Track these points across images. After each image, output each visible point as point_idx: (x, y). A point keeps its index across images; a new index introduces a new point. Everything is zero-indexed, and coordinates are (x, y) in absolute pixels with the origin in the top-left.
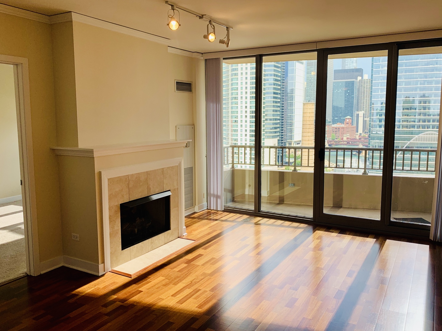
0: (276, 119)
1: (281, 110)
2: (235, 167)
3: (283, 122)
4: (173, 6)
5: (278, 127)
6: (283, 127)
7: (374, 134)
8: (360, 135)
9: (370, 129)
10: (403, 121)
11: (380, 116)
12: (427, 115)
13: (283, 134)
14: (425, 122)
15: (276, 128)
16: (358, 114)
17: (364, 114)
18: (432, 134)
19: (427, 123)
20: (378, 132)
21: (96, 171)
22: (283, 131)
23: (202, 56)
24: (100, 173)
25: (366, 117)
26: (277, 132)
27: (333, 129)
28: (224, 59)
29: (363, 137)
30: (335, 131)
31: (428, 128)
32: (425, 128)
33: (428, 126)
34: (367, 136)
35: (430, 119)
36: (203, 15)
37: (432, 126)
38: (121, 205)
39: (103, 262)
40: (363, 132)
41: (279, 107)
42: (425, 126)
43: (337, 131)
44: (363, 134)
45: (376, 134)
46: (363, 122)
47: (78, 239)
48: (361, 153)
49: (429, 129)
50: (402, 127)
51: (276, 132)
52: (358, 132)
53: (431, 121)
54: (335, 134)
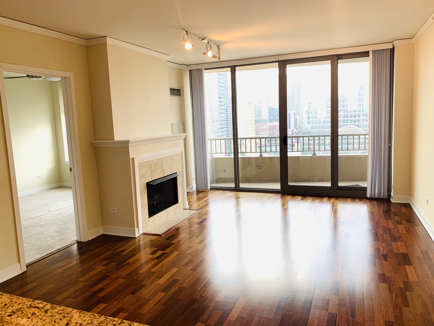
0: (222, 121)
1: (226, 113)
2: (213, 156)
3: (228, 123)
4: (187, 32)
5: (224, 127)
6: (228, 127)
7: (304, 129)
8: (292, 131)
9: (301, 125)
10: (327, 117)
11: (308, 114)
12: (346, 112)
13: (228, 133)
14: (344, 117)
15: (222, 128)
16: (290, 113)
17: (294, 113)
18: (350, 128)
19: (346, 118)
20: (307, 128)
21: (131, 157)
22: (228, 131)
23: (187, 68)
24: (133, 159)
25: (296, 116)
26: (224, 131)
27: (270, 127)
28: (205, 69)
29: (295, 132)
30: (271, 128)
31: (347, 122)
32: (345, 123)
33: (347, 121)
34: (298, 132)
35: (348, 115)
36: (204, 38)
37: (350, 121)
38: (147, 183)
39: (138, 227)
40: (294, 128)
41: (224, 109)
42: (344, 121)
43: (273, 128)
44: (295, 130)
45: (305, 129)
46: (294, 120)
47: (116, 212)
48: (294, 146)
49: (348, 124)
50: (327, 123)
51: (222, 132)
52: (290, 129)
53: (349, 116)
54: (271, 131)
